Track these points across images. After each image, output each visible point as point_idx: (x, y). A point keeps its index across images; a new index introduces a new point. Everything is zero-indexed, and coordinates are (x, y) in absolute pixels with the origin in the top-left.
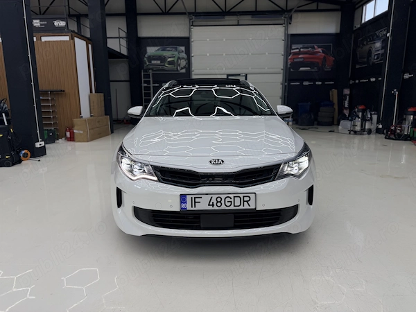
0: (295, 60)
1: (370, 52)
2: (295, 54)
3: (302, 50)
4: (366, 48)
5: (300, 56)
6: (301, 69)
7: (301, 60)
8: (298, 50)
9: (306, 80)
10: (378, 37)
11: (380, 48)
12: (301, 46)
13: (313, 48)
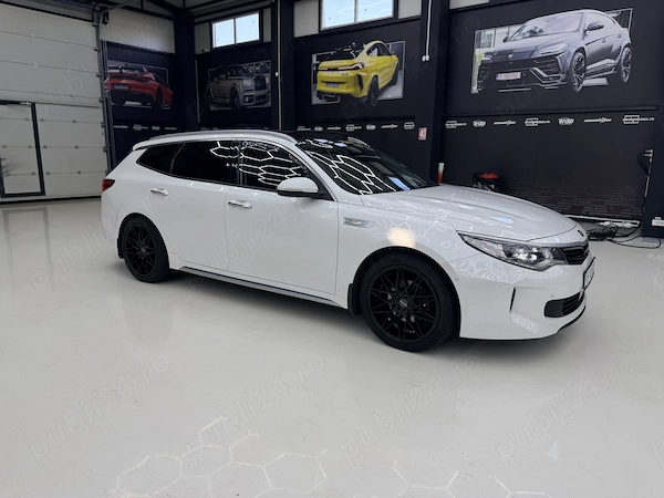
0: (116, 87)
1: (234, 92)
2: (114, 76)
3: (124, 71)
4: (226, 84)
5: (123, 81)
6: (128, 103)
7: (127, 88)
8: (118, 71)
9: (138, 123)
10: (246, 72)
11: (253, 88)
12: (123, 64)
13: (141, 70)
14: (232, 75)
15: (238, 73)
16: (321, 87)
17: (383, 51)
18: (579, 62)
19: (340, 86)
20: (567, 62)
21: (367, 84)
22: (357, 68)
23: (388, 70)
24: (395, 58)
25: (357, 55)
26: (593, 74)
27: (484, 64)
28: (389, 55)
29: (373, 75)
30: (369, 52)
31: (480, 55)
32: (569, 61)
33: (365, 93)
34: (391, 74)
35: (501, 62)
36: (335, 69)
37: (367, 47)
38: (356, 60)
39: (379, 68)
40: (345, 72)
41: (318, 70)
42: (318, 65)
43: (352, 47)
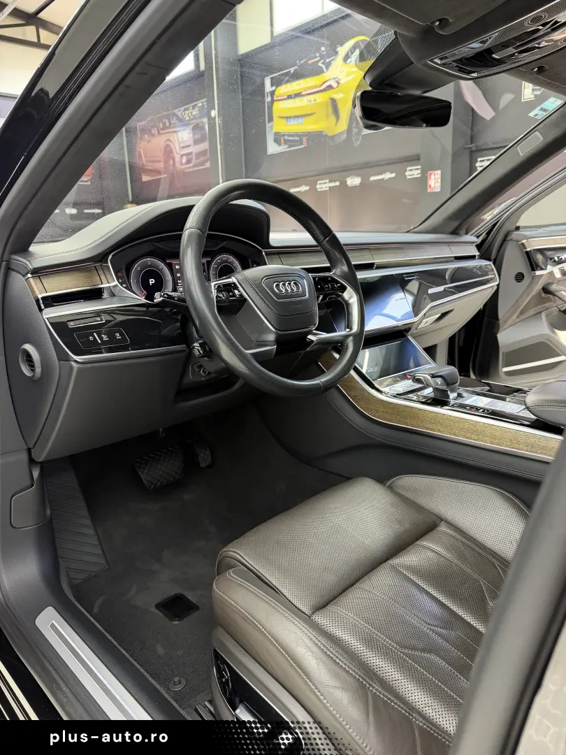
1: (168, 152)
4: (158, 142)
10: (180, 120)
11: (191, 142)
14: (165, 127)
15: (171, 123)
16: (278, 126)
22: (330, 87)
25: (328, 65)
30: (346, 58)
33: (343, 127)
36: (298, 95)
37: (343, 50)
38: (327, 75)
40: (311, 97)
41: (273, 101)
42: (272, 93)
43: (322, 57)
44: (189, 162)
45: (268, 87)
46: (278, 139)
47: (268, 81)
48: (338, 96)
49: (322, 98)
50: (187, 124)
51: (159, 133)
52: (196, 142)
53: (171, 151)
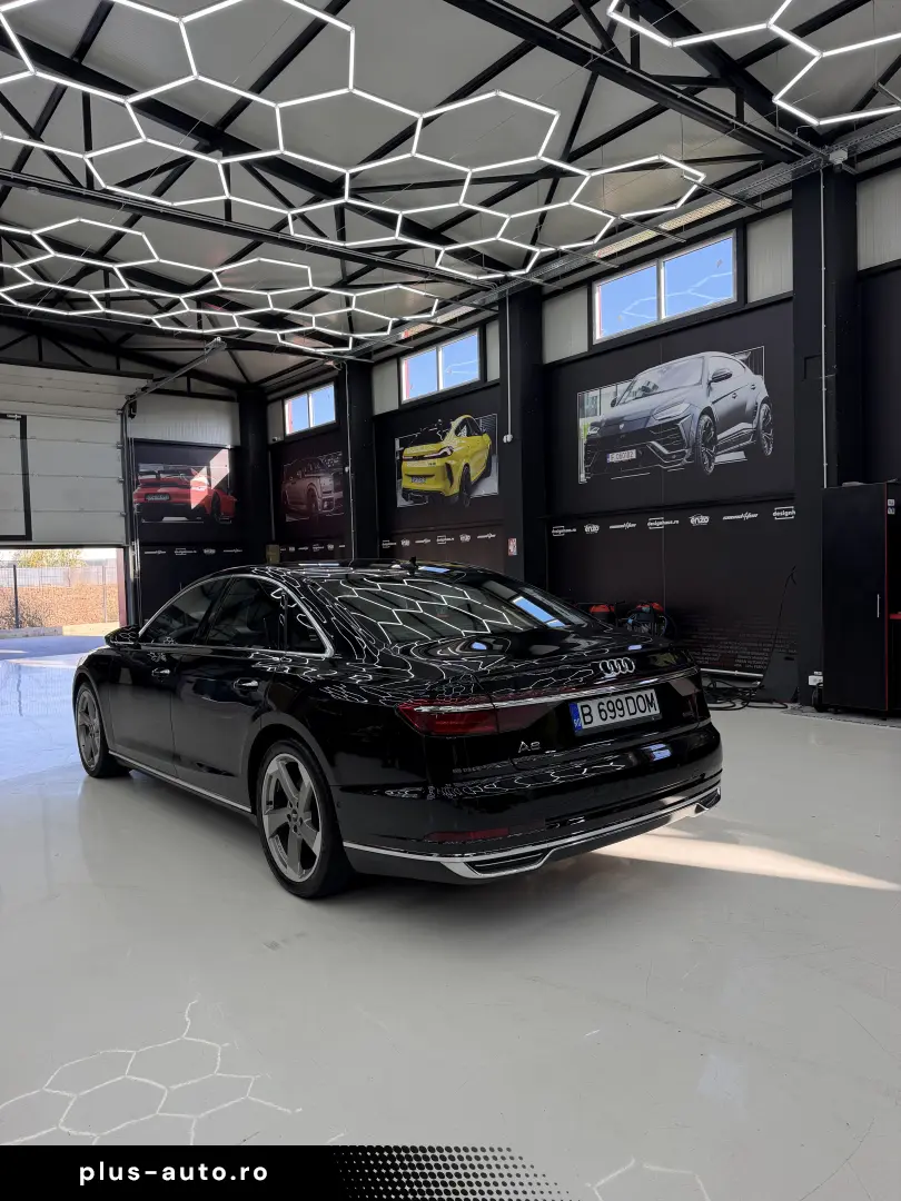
0: (150, 499)
1: (311, 494)
2: (148, 484)
3: (162, 476)
4: (303, 484)
5: (161, 490)
6: (166, 519)
7: (165, 498)
8: (154, 477)
9: (181, 545)
10: (323, 467)
11: (332, 489)
12: (161, 467)
14: (309, 472)
15: (315, 468)
16: (406, 483)
17: (473, 430)
18: (707, 429)
19: (428, 480)
20: (691, 430)
21: (457, 476)
22: (445, 455)
23: (479, 456)
24: (486, 437)
25: (444, 435)
26: (727, 446)
27: (590, 440)
28: (480, 434)
29: (463, 464)
30: (457, 432)
31: (586, 428)
32: (693, 429)
33: (455, 489)
34: (484, 462)
35: (613, 435)
36: (421, 458)
37: (455, 424)
38: (444, 443)
39: (470, 453)
40: (432, 461)
41: (401, 460)
42: (401, 452)
43: (438, 426)
44: (329, 507)
45: (398, 448)
46: (407, 493)
47: (397, 442)
48: (452, 463)
49: (439, 462)
50: (328, 471)
51: (303, 476)
52: (336, 490)
53: (314, 496)
